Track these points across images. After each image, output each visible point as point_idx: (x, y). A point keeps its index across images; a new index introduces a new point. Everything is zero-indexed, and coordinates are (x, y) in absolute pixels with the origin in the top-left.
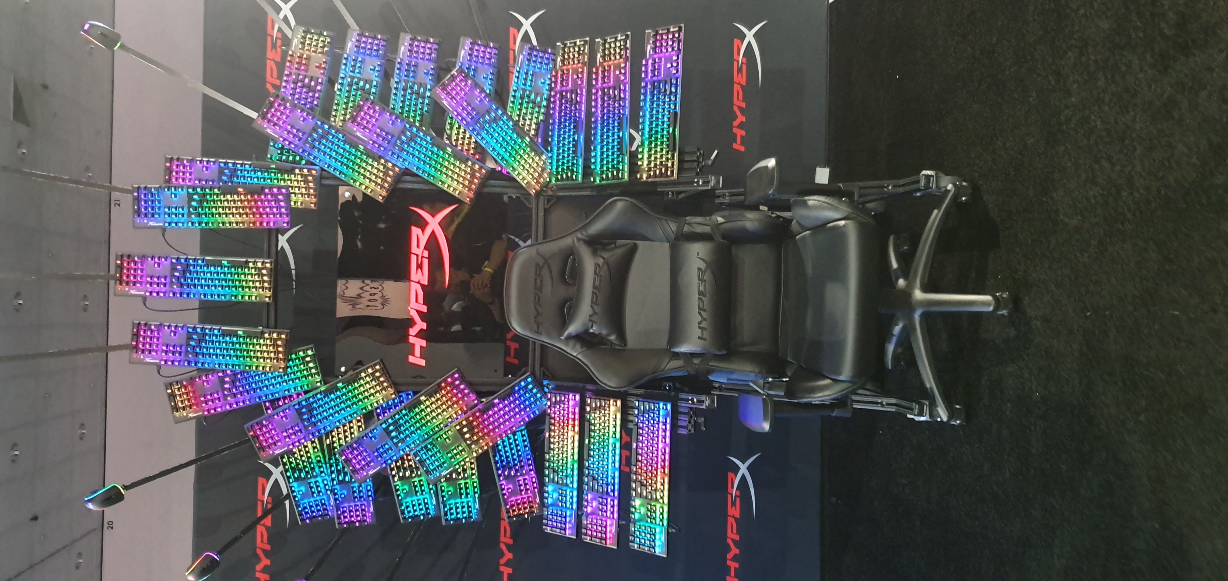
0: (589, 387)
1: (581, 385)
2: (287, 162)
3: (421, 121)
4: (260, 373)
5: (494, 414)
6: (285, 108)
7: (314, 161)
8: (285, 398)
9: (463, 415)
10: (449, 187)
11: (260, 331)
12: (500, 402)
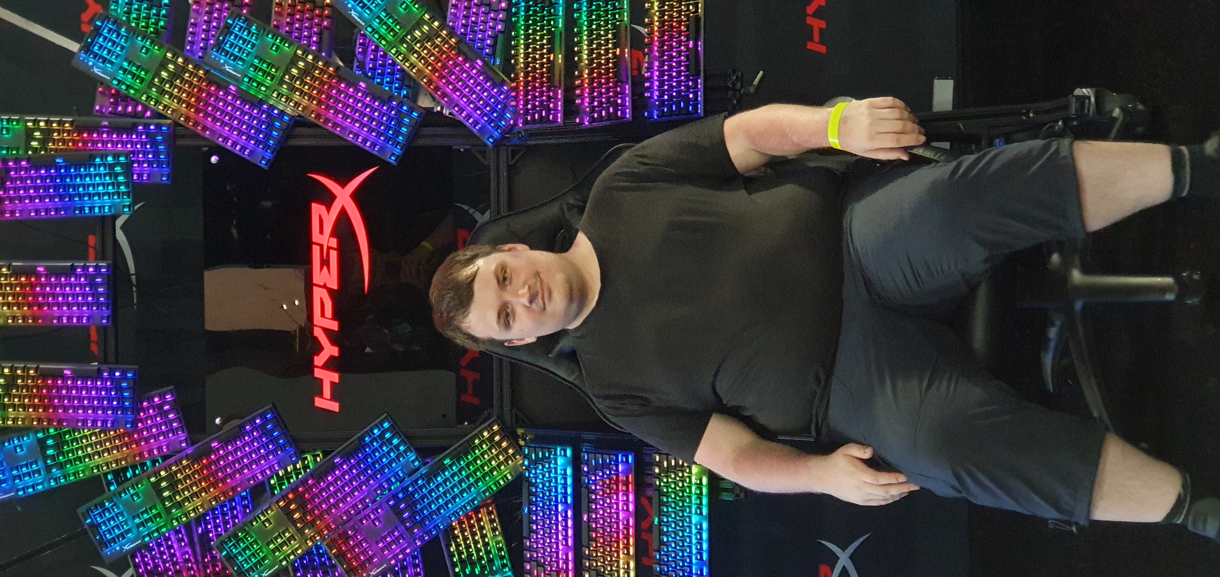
0: (588, 435)
1: (573, 434)
2: (125, 114)
3: (319, 43)
4: (97, 430)
5: (445, 482)
6: (119, 35)
7: (164, 113)
8: (134, 468)
9: (398, 483)
10: (365, 141)
11: (96, 368)
12: (453, 463)
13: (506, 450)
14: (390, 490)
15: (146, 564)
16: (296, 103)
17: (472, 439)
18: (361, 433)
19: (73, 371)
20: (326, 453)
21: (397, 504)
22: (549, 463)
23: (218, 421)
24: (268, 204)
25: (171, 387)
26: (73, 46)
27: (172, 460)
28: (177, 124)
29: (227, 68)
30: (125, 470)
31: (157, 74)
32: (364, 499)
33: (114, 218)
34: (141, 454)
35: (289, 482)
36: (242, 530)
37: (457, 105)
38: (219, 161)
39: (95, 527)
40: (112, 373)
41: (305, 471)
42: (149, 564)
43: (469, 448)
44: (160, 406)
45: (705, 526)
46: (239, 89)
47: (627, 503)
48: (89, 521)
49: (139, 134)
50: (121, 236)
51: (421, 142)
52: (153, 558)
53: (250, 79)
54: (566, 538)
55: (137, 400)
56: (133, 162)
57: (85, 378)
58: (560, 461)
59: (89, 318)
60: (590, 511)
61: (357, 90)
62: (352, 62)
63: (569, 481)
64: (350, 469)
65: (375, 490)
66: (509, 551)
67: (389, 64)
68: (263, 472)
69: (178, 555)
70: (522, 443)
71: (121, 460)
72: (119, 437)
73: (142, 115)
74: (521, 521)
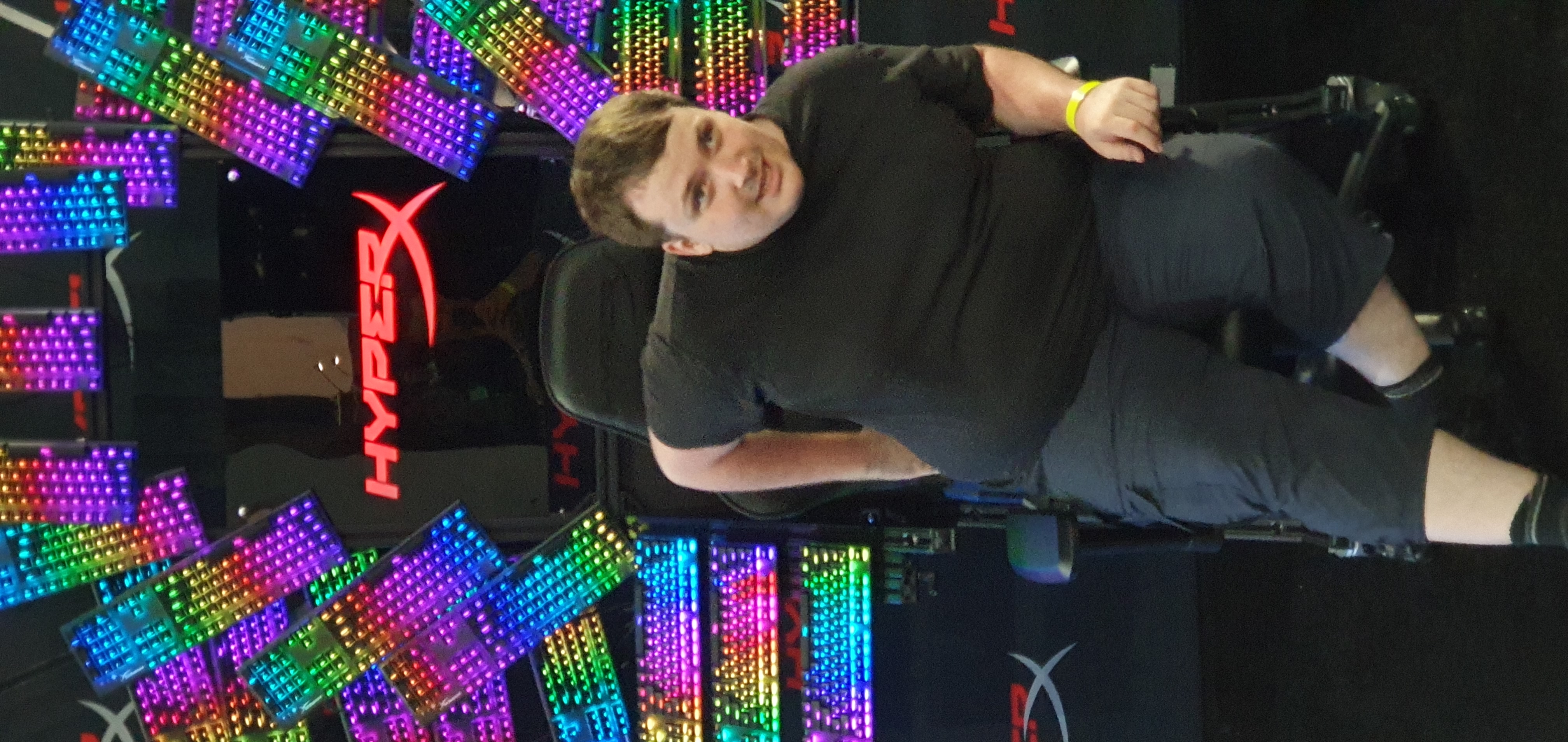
1: (699, 522)
2: (116, 118)
3: (365, 25)
4: (86, 526)
5: (535, 586)
6: (105, 15)
7: (166, 116)
8: (134, 573)
9: (475, 589)
10: (427, 150)
11: (83, 446)
12: (546, 562)
13: (612, 544)
14: (464, 597)
15: (151, 697)
16: (337, 102)
17: (569, 533)
18: (427, 525)
19: (53, 450)
20: (381, 552)
21: (474, 616)
22: (669, 560)
23: (241, 511)
24: (302, 232)
25: (182, 469)
26: (45, 30)
27: (184, 562)
28: (183, 130)
29: (248, 58)
30: (122, 575)
31: (157, 66)
32: (431, 610)
33: (104, 252)
34: (143, 556)
35: (334, 589)
36: (275, 650)
37: (544, 103)
38: (239, 179)
39: (85, 650)
40: (104, 451)
41: (355, 575)
42: (155, 697)
43: (566, 542)
44: (167, 494)
45: (867, 636)
46: (263, 84)
47: (767, 610)
48: (75, 642)
49: (135, 144)
50: (112, 276)
51: (499, 151)
52: (160, 689)
53: (278, 72)
54: (690, 655)
55: (136, 486)
56: (127, 180)
57: (68, 460)
58: (682, 558)
59: (72, 382)
60: (720, 620)
61: (416, 84)
62: (408, 49)
63: (694, 583)
64: (413, 572)
65: (446, 598)
66: (620, 674)
67: (457, 52)
68: (301, 577)
69: (192, 684)
70: (633, 535)
71: (117, 563)
72: (115, 534)
73: (138, 119)
74: (633, 635)
